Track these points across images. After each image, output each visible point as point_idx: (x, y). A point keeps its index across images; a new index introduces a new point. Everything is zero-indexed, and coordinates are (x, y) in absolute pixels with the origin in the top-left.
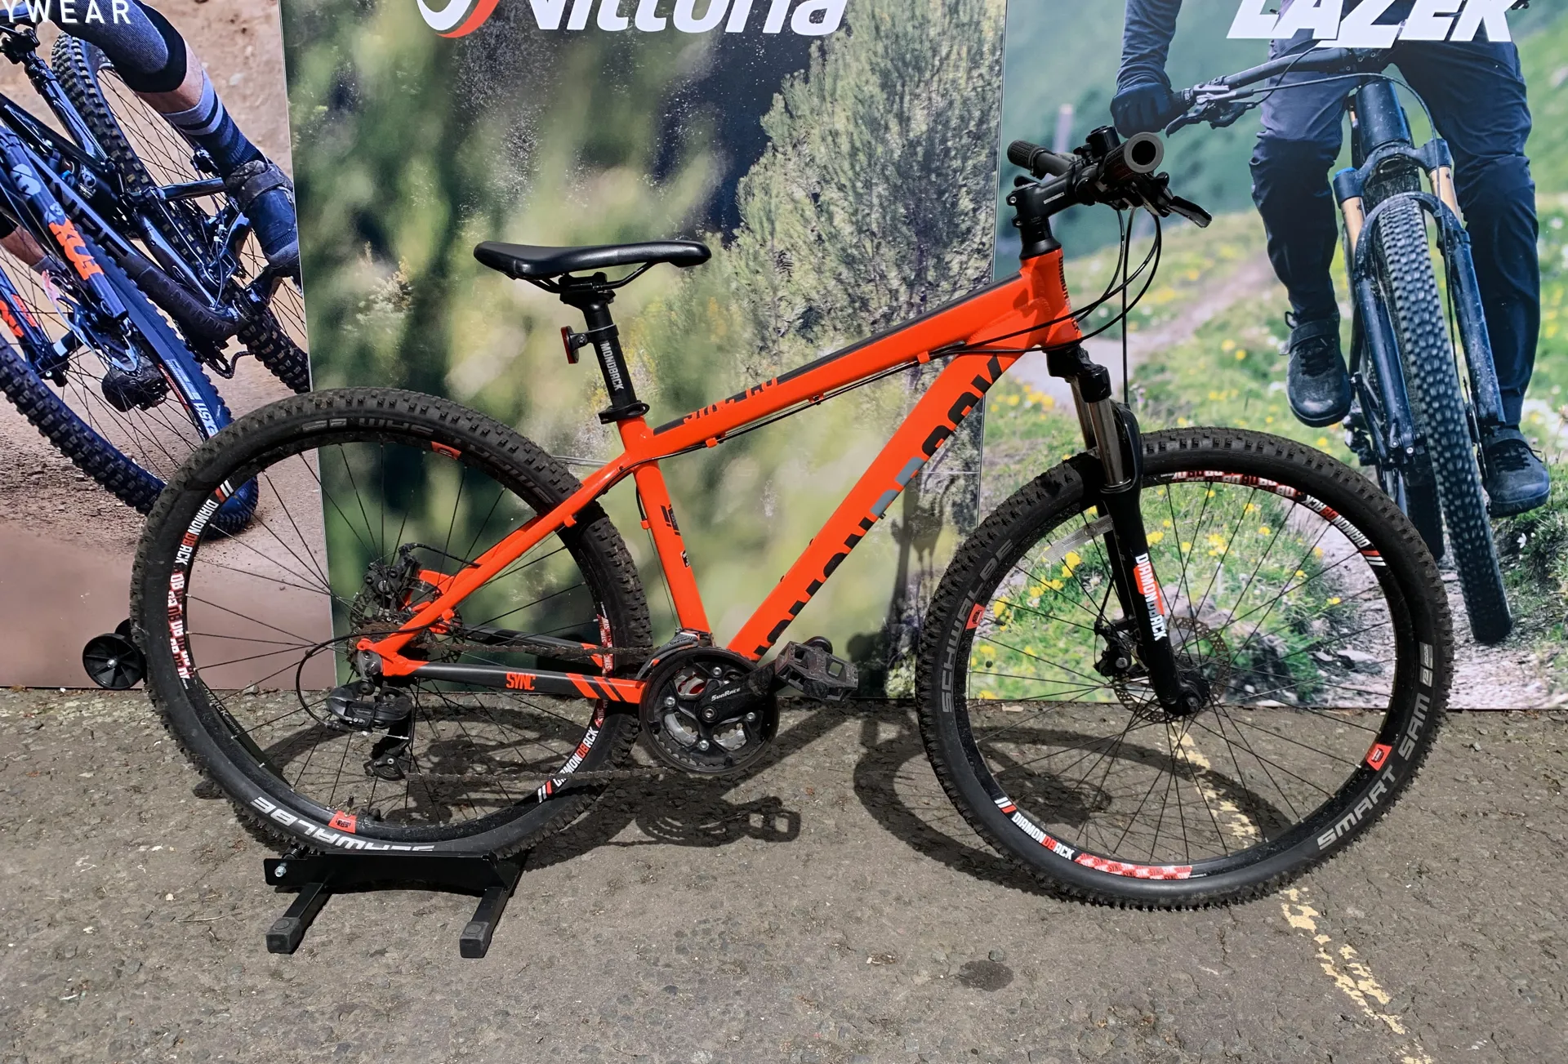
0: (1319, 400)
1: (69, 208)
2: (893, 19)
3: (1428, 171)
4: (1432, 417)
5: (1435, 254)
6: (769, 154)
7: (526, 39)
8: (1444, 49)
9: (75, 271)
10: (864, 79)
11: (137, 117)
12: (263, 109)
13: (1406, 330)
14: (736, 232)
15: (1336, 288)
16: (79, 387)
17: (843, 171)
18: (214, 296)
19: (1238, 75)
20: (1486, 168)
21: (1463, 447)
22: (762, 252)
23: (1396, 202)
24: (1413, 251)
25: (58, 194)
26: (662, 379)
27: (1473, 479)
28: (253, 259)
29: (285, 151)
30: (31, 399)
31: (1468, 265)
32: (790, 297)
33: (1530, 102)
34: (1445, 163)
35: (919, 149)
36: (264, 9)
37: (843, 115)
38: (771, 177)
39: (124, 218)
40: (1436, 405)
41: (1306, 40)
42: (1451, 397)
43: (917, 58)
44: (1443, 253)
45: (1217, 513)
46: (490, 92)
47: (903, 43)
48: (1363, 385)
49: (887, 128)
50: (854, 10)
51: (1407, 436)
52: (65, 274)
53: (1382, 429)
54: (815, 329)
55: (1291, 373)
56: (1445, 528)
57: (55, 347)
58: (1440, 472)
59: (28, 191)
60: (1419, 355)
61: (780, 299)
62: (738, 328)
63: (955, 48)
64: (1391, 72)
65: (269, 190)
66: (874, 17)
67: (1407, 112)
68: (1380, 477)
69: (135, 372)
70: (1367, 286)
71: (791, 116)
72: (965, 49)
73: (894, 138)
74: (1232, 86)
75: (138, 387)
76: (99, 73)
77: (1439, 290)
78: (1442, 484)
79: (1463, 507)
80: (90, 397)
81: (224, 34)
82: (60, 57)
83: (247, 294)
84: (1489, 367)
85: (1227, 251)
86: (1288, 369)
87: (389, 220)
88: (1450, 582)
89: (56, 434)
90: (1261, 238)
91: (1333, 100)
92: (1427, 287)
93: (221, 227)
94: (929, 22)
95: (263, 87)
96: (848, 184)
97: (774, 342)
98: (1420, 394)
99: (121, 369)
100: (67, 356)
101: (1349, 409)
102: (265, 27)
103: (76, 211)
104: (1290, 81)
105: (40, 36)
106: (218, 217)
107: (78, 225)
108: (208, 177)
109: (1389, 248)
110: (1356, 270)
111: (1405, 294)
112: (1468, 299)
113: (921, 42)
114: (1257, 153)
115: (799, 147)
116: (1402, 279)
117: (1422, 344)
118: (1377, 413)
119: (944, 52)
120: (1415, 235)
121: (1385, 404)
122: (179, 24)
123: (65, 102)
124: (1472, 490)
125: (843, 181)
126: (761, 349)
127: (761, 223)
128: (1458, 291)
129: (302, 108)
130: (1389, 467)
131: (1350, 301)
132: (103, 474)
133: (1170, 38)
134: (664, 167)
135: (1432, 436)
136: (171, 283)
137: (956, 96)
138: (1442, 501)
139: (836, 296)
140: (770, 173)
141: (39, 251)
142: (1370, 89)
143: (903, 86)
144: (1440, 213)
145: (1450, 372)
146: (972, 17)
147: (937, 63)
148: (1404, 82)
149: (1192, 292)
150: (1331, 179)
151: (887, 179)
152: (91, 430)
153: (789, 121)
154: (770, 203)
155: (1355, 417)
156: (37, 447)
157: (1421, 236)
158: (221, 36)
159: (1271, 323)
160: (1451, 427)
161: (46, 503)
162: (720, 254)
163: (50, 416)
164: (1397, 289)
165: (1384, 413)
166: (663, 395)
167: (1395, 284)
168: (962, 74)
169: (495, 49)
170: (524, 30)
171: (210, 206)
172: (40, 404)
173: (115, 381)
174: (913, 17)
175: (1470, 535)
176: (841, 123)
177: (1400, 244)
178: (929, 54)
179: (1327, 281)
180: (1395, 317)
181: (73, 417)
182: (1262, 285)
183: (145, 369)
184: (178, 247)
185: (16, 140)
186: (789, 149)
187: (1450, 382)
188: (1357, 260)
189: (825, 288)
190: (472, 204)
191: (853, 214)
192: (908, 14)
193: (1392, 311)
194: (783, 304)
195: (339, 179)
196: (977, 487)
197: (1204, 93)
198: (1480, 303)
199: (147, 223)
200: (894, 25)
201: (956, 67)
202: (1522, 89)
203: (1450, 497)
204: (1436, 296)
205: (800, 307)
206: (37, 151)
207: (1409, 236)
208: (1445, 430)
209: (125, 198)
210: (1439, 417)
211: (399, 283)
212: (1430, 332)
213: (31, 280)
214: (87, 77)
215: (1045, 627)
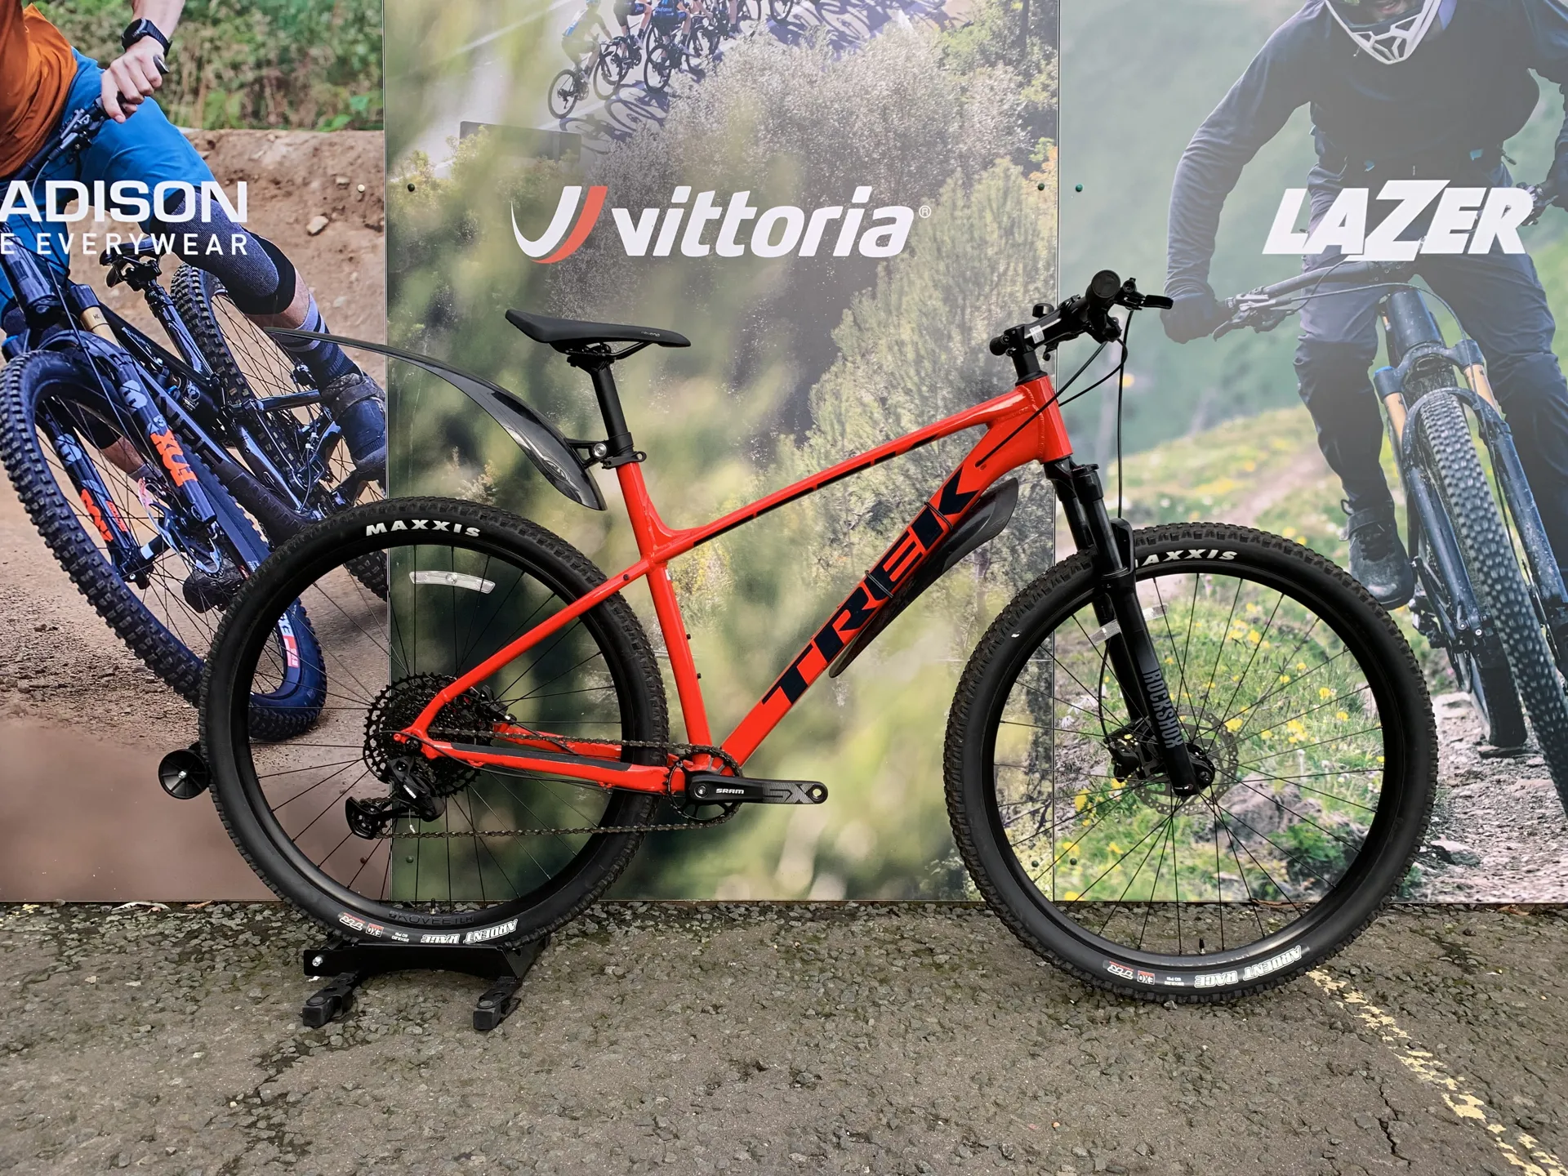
0: (1383, 584)
1: (171, 419)
2: (953, 242)
3: (1462, 368)
4: (1496, 599)
5: (1479, 445)
6: (840, 363)
7: (614, 264)
8: (1463, 262)
9: (170, 478)
10: (927, 294)
11: (244, 336)
12: (363, 327)
13: (1459, 515)
14: (808, 433)
15: (1386, 476)
16: (160, 589)
17: (910, 378)
18: (300, 499)
19: (1276, 286)
20: (1517, 365)
21: (1531, 628)
22: (833, 451)
23: (1434, 397)
24: (1457, 442)
25: (163, 407)
26: (735, 571)
27: (1545, 660)
28: (342, 463)
29: (380, 365)
30: (112, 601)
31: (1512, 454)
32: (860, 492)
33: (1551, 305)
34: (1477, 361)
35: (980, 355)
36: (370, 241)
37: (908, 327)
38: (841, 384)
39: (223, 428)
40: (1499, 587)
41: (1334, 254)
42: (1513, 579)
43: (976, 275)
44: (1486, 443)
45: (1293, 699)
46: (579, 311)
47: (963, 262)
48: (1423, 568)
49: (950, 337)
50: (917, 234)
51: (1474, 618)
52: (160, 480)
53: (1448, 611)
54: (885, 522)
55: (1352, 560)
56: (1524, 710)
57: (142, 551)
58: (1511, 654)
59: (135, 405)
60: (1475, 539)
61: (851, 494)
62: (810, 522)
63: (1012, 265)
64: (1417, 281)
65: (362, 400)
66: (935, 239)
67: (1436, 316)
68: (1452, 659)
69: (217, 574)
70: (1416, 474)
71: (860, 329)
72: (1021, 266)
73: (956, 345)
74: (1272, 295)
75: (218, 588)
76: (214, 298)
77: (1487, 477)
78: (1515, 666)
79: (1539, 688)
80: (170, 599)
81: (333, 262)
82: (178, 285)
83: (333, 497)
84: (1546, 550)
85: (1280, 444)
86: (1349, 555)
87: (477, 427)
88: (1536, 766)
89: (132, 636)
90: (1311, 433)
91: (1366, 306)
92: (1475, 475)
93: (314, 435)
94: (986, 243)
95: (363, 308)
96: (914, 388)
97: (845, 534)
98: (1482, 577)
99: (203, 571)
100: (152, 558)
101: (1413, 593)
102: (372, 255)
103: (178, 422)
104: (1325, 290)
105: (162, 265)
106: (312, 426)
107: (178, 436)
108: (305, 389)
109: (1434, 438)
110: (1405, 460)
111: (1455, 482)
112: (1517, 486)
113: (980, 261)
114: (1299, 354)
115: (867, 356)
116: (1450, 467)
117: (1477, 528)
118: (1441, 597)
119: (1002, 269)
120: (1457, 427)
121: (1448, 586)
122: (292, 255)
123: (179, 324)
124: (1546, 671)
125: (910, 385)
126: (833, 541)
127: (832, 425)
128: (1506, 479)
129: (401, 326)
130: (1460, 649)
131: (1403, 489)
132: (173, 676)
133: (1211, 254)
134: (741, 376)
135: (1498, 618)
136: (260, 487)
137: (1013, 307)
138: (1517, 682)
139: (904, 490)
140: (840, 380)
141: (138, 460)
142: (1398, 297)
143: (964, 299)
144: (1478, 406)
145: (1508, 555)
146: (1026, 239)
147: (996, 279)
148: (1428, 288)
149: (1250, 483)
150: (1371, 378)
151: (951, 383)
152: (167, 631)
153: (858, 334)
154: (840, 407)
155: (1419, 600)
156: (111, 649)
157: (1463, 428)
158: (329, 265)
159: (1328, 510)
160: (1516, 609)
161: (113, 706)
162: (793, 454)
163: (129, 618)
164: (1446, 477)
165: (1448, 596)
166: (736, 587)
167: (1443, 473)
168: (1019, 287)
169: (587, 273)
170: (613, 257)
171: (303, 416)
172: (120, 607)
173: (196, 583)
174: (972, 239)
175: (1551, 717)
176: (906, 334)
177: (1443, 435)
178: (988, 270)
179: (1379, 471)
180: (1448, 504)
181: (151, 618)
182: (1315, 476)
183: (227, 570)
184: (271, 455)
185: (128, 358)
186: (859, 358)
187: (1510, 564)
188: (1404, 450)
189: (894, 483)
190: (559, 412)
191: (918, 416)
192: (966, 236)
193: (1444, 498)
194: (854, 499)
195: (432, 391)
196: (1052, 675)
197: (1246, 301)
198: (1528, 489)
199: (244, 432)
200: (954, 247)
201: (1014, 282)
202: (1542, 295)
203: (1525, 679)
204: (1485, 483)
205: (870, 501)
206: (148, 368)
207: (1452, 428)
208: (1510, 609)
209: (226, 410)
210: (1503, 599)
211: (484, 485)
212: (1483, 518)
213: (127, 487)
214: (202, 302)
215: (1129, 820)
